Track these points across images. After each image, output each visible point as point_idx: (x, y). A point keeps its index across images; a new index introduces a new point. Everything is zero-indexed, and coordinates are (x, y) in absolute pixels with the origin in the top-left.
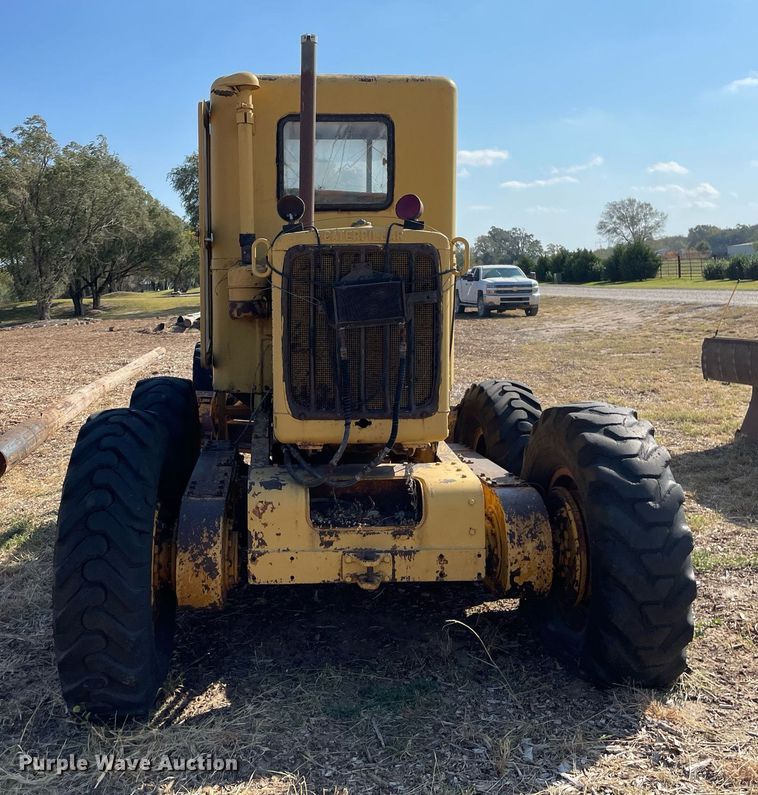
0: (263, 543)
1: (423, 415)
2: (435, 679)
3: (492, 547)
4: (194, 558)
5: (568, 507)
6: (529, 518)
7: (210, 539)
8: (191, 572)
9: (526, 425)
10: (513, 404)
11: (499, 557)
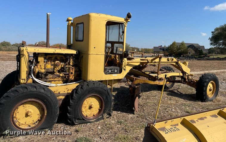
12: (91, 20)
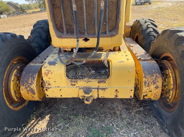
0: (49, 84)
1: (112, 36)
2: (113, 125)
3: (137, 84)
4: (26, 88)
5: (169, 70)
6: (153, 76)
7: (32, 82)
8: (26, 93)
9: (152, 33)
10: (149, 26)
11: (139, 88)
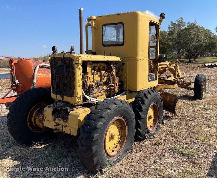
0: (46, 118)
4: (38, 118)
8: (37, 121)
12: (139, 19)
